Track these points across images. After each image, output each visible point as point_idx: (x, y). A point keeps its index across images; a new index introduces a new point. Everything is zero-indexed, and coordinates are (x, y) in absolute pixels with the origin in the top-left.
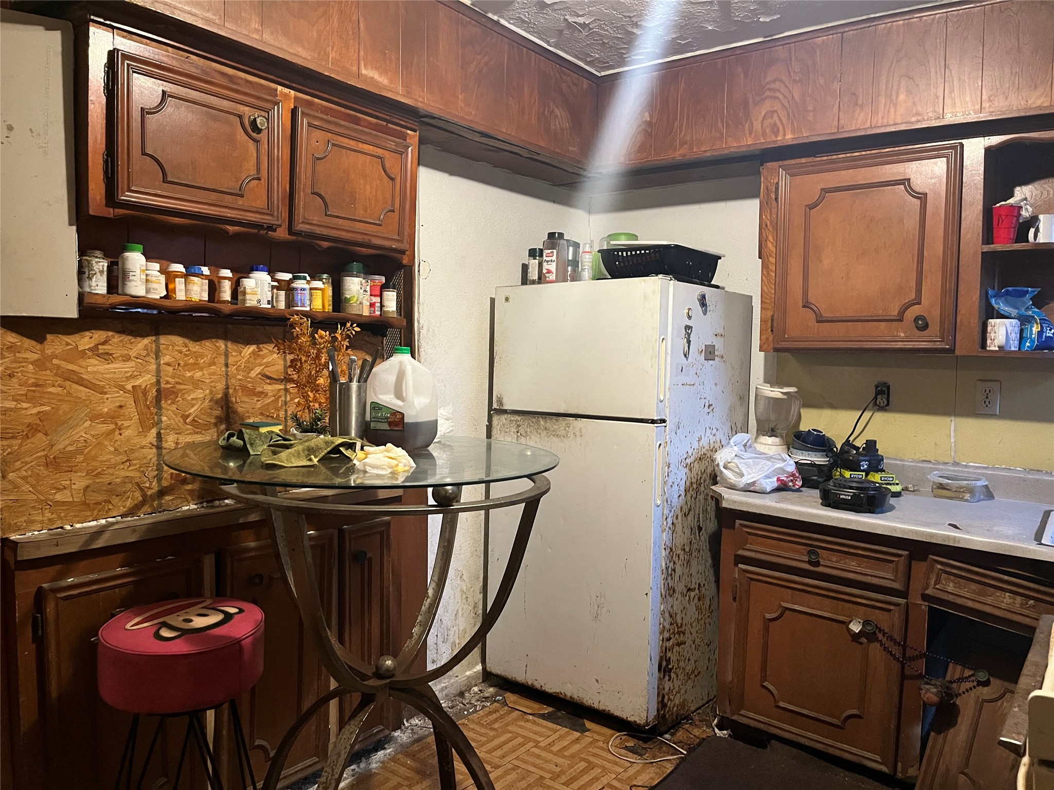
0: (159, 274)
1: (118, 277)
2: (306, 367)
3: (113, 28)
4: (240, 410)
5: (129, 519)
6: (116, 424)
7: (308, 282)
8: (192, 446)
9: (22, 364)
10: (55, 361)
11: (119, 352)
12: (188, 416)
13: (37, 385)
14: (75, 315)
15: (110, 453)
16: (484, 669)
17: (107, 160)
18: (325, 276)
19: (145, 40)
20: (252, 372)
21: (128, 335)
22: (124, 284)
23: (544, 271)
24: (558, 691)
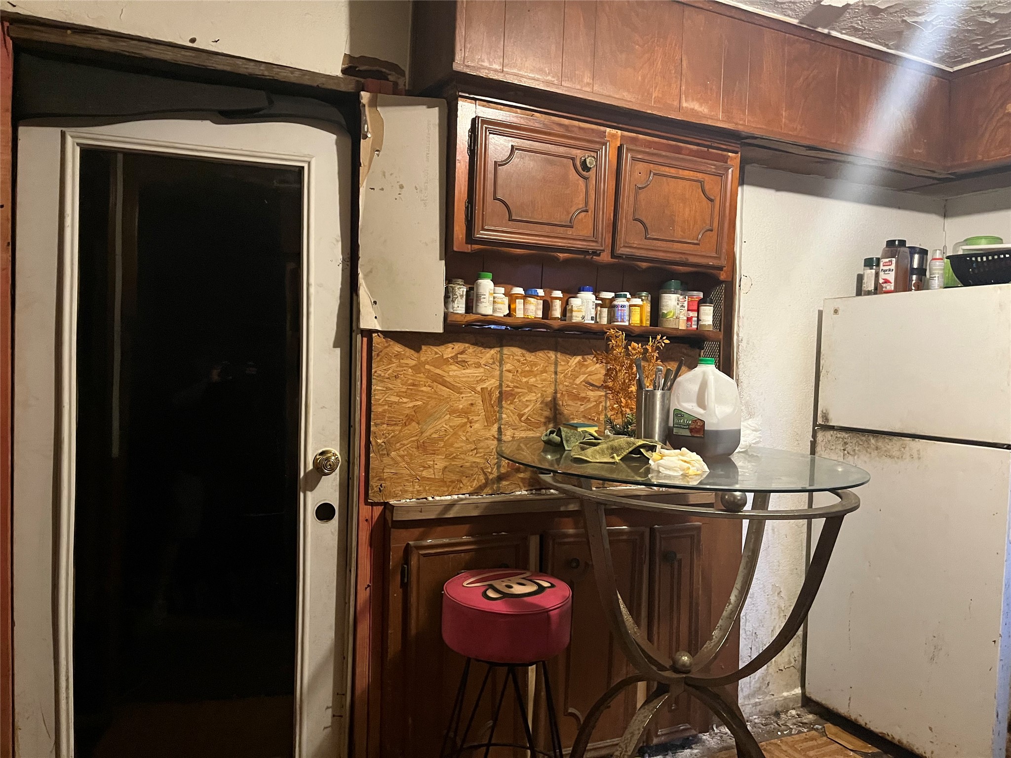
0: (504, 296)
1: (473, 299)
2: (621, 376)
3: (476, 99)
4: (566, 412)
5: (475, 497)
6: (468, 418)
7: (628, 300)
8: (527, 440)
9: (405, 368)
10: (427, 367)
11: (473, 360)
12: (523, 415)
13: (414, 385)
14: (441, 331)
15: (463, 441)
16: (803, 693)
17: (468, 206)
18: (644, 294)
19: (499, 106)
20: (578, 379)
21: (480, 346)
22: (477, 306)
23: (881, 281)
24: (884, 732)
